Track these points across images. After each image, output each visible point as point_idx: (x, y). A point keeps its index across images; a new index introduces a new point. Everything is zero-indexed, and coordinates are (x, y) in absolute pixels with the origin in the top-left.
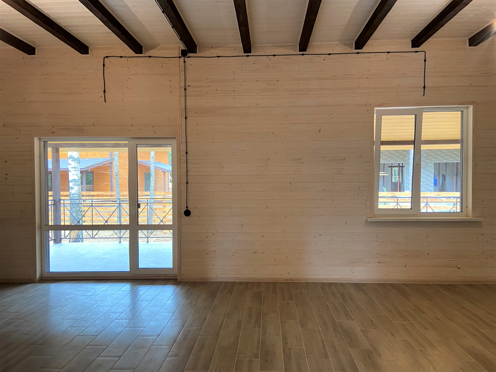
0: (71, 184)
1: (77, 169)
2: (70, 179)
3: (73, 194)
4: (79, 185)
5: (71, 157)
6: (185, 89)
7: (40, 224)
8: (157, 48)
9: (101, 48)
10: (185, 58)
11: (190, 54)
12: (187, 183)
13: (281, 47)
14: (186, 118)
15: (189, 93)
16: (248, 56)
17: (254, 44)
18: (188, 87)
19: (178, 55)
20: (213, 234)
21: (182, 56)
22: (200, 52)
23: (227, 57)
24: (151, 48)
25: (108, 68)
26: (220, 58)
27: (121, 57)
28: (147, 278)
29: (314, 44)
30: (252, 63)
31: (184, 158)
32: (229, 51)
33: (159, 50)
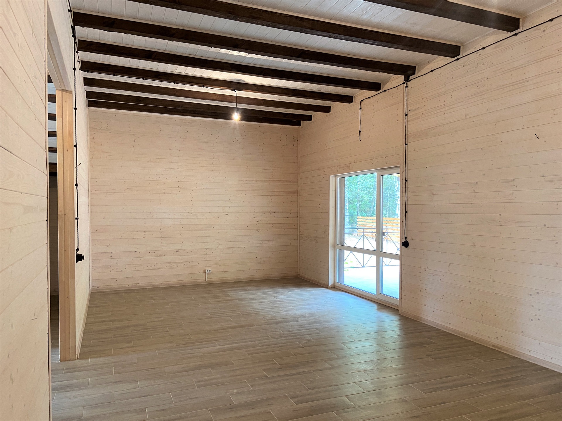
6: (406, 115)
7: (334, 243)
8: (390, 80)
9: (359, 94)
10: (408, 82)
11: (411, 78)
12: (406, 212)
13: (491, 34)
14: (406, 145)
15: (409, 117)
16: (457, 59)
17: (462, 43)
18: (409, 112)
19: (402, 81)
20: (425, 270)
21: (405, 81)
22: (418, 72)
23: (440, 68)
24: (387, 81)
25: (363, 111)
26: (434, 71)
27: (369, 98)
28: (385, 304)
29: (530, 14)
30: (462, 66)
31: (404, 186)
32: (441, 60)
33: (391, 82)
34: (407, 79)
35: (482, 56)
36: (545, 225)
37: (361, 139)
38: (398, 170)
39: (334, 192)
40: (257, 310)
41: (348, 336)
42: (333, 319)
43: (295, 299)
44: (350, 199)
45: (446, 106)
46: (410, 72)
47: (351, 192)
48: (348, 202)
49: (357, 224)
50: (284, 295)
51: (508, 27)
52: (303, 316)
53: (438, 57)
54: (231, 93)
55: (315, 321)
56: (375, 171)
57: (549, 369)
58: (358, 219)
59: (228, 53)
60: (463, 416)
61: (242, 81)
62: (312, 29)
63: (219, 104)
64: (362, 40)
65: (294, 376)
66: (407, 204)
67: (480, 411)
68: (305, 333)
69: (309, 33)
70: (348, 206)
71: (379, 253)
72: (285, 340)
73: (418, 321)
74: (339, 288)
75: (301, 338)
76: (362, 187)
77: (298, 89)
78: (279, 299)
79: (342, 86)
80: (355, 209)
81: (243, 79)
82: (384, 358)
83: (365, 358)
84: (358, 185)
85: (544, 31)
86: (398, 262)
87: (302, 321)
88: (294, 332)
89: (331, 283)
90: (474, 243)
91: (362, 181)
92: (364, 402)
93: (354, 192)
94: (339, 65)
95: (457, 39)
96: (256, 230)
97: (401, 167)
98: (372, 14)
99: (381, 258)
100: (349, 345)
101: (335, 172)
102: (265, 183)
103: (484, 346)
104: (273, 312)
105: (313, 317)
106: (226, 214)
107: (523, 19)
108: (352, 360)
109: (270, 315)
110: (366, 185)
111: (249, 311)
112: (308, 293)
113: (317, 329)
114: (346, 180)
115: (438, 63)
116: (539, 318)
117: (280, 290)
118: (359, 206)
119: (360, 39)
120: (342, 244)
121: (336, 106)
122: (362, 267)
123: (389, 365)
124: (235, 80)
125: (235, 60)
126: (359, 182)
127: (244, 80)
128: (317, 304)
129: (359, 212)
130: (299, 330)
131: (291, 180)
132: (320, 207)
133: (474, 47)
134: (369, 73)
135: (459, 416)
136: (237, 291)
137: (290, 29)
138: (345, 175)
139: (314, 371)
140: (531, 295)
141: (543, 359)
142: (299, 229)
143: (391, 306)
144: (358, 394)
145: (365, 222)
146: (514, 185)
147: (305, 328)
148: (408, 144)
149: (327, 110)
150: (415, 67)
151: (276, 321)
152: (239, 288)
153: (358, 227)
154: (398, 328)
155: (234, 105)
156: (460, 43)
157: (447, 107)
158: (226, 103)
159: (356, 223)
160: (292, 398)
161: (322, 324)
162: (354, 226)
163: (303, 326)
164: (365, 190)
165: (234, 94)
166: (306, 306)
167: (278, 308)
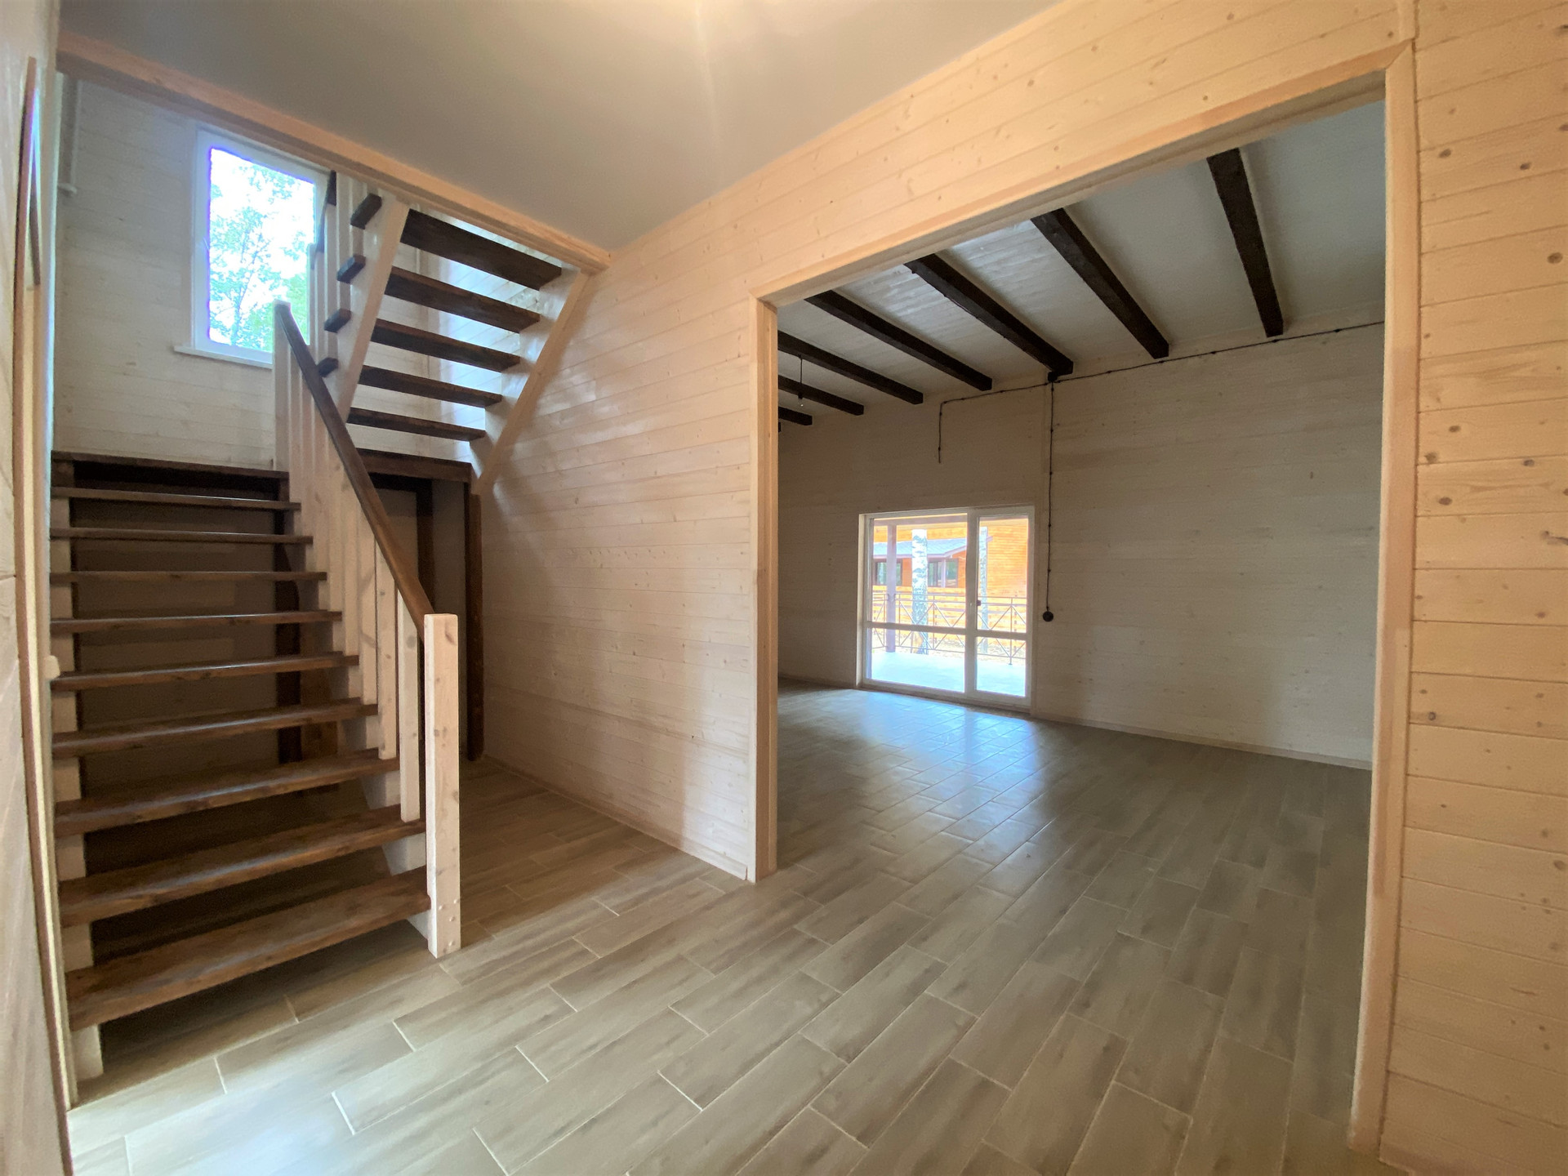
0: (914, 576)
1: (922, 554)
2: (914, 567)
3: (916, 589)
4: (925, 576)
5: (916, 538)
6: (1052, 430)
8: (1015, 377)
10: (1055, 384)
11: (1061, 377)
12: (1049, 571)
14: (1051, 473)
15: (1060, 434)
16: (1163, 362)
17: (1173, 340)
18: (1056, 427)
19: (1046, 379)
21: (1050, 381)
22: (1075, 371)
23: (1124, 371)
24: (1005, 378)
25: (947, 418)
26: (1114, 373)
27: (963, 399)
29: (1302, 318)
30: (1169, 374)
31: (1045, 534)
33: (1016, 380)
34: (1052, 378)
35: (1211, 363)
37: (943, 460)
46: (1061, 367)
66: (1052, 559)
71: (971, 632)
74: (872, 687)
86: (1022, 644)
99: (976, 638)
107: (1290, 322)
133: (1197, 348)
148: (1057, 473)
150: (1073, 364)
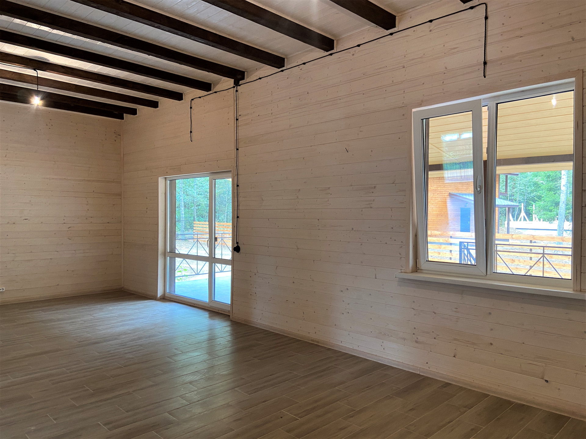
6: (237, 120)
7: (164, 251)
8: (221, 82)
9: (190, 92)
10: (238, 87)
11: (241, 82)
12: (238, 217)
13: (311, 51)
14: (237, 149)
15: (240, 122)
16: (282, 71)
17: (286, 55)
18: (239, 117)
19: (232, 85)
20: (255, 274)
21: (235, 85)
22: (247, 78)
23: (267, 77)
24: (217, 83)
25: (194, 110)
26: (262, 79)
27: (200, 97)
28: (217, 311)
29: (343, 37)
30: (286, 78)
31: (236, 191)
32: (268, 69)
33: (221, 84)
34: (237, 84)
35: (303, 70)
36: (353, 229)
37: (193, 139)
38: (230, 174)
39: (164, 195)
40: (67, 332)
41: (176, 349)
42: (160, 333)
43: (116, 315)
44: (186, 203)
45: (272, 115)
46: (239, 77)
47: (188, 195)
48: (183, 206)
49: (194, 230)
50: (103, 312)
51: (325, 47)
52: (125, 333)
53: (264, 66)
54: (31, 72)
55: (138, 337)
56: (206, 174)
57: (356, 356)
58: (194, 224)
59: (24, 24)
60: (282, 410)
61: (46, 59)
62: (130, 13)
63: (15, 83)
64: (188, 35)
65: (109, 401)
66: (239, 208)
67: (298, 403)
68: (126, 352)
69: (127, 17)
70: (183, 210)
71: (212, 260)
72: (100, 362)
73: (247, 325)
74: (169, 299)
75: (121, 357)
76: (199, 190)
77: (118, 77)
78: (96, 316)
79: (169, 81)
80: (191, 213)
81: (46, 58)
82: (213, 366)
83: (193, 369)
84: (195, 189)
85: (353, 55)
86: (229, 268)
87: (123, 338)
88: (112, 352)
89: (160, 293)
90: (297, 246)
91: (199, 184)
92: (187, 415)
93: (191, 196)
94: (165, 58)
95: (281, 51)
96: (67, 238)
97: (232, 171)
98: (197, 10)
99: (214, 264)
100: (176, 358)
101: (165, 174)
102: (79, 183)
103: (305, 341)
104: (87, 332)
105: (137, 333)
106: (26, 219)
107: (337, 41)
108: (178, 373)
109: (83, 336)
110: (203, 189)
111: (57, 333)
112: (133, 307)
113: (141, 345)
114: (177, 182)
115: (265, 71)
116: (348, 311)
117: (99, 306)
118: (196, 210)
119: (186, 34)
120: (173, 250)
121: (164, 101)
122: (196, 275)
123: (216, 373)
124: (36, 57)
125: (35, 34)
126: (196, 186)
127: (49, 58)
128: (142, 318)
129: (196, 217)
130: (118, 349)
131: (113, 180)
132: (147, 211)
133: (296, 62)
134: (199, 72)
135: (279, 411)
136: (41, 311)
137: (104, 9)
138: (177, 177)
139: (134, 391)
140: (342, 291)
141: (352, 348)
142: (122, 236)
143: (223, 313)
144: (181, 408)
145: (202, 227)
146: (329, 193)
147: (126, 346)
148: (239, 149)
149: (155, 105)
150: (244, 72)
151: (91, 342)
152: (44, 308)
153: (194, 232)
154: (228, 334)
155: (34, 87)
156: (285, 55)
157: (275, 115)
158: (25, 84)
159: (192, 228)
160: (105, 425)
161: (147, 339)
162: (191, 231)
163: (125, 344)
164: (203, 194)
165: (35, 74)
166: (129, 322)
167: (93, 327)
